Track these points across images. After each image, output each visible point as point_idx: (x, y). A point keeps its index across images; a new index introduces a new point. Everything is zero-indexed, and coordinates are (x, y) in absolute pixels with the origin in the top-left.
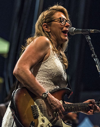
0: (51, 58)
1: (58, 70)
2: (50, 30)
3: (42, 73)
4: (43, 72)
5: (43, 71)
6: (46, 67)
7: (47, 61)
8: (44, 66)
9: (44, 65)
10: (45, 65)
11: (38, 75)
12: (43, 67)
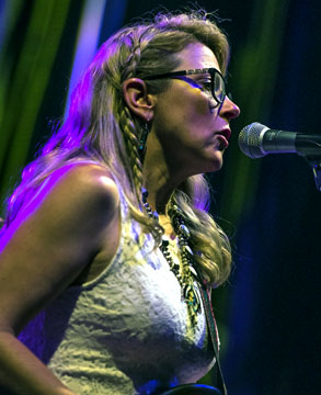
0: (120, 261)
1: (152, 319)
2: (151, 114)
3: (85, 333)
4: (87, 329)
5: (88, 324)
6: (99, 308)
7: (105, 276)
8: (89, 300)
9: (90, 296)
10: (97, 296)
11: (64, 342)
12: (85, 306)
